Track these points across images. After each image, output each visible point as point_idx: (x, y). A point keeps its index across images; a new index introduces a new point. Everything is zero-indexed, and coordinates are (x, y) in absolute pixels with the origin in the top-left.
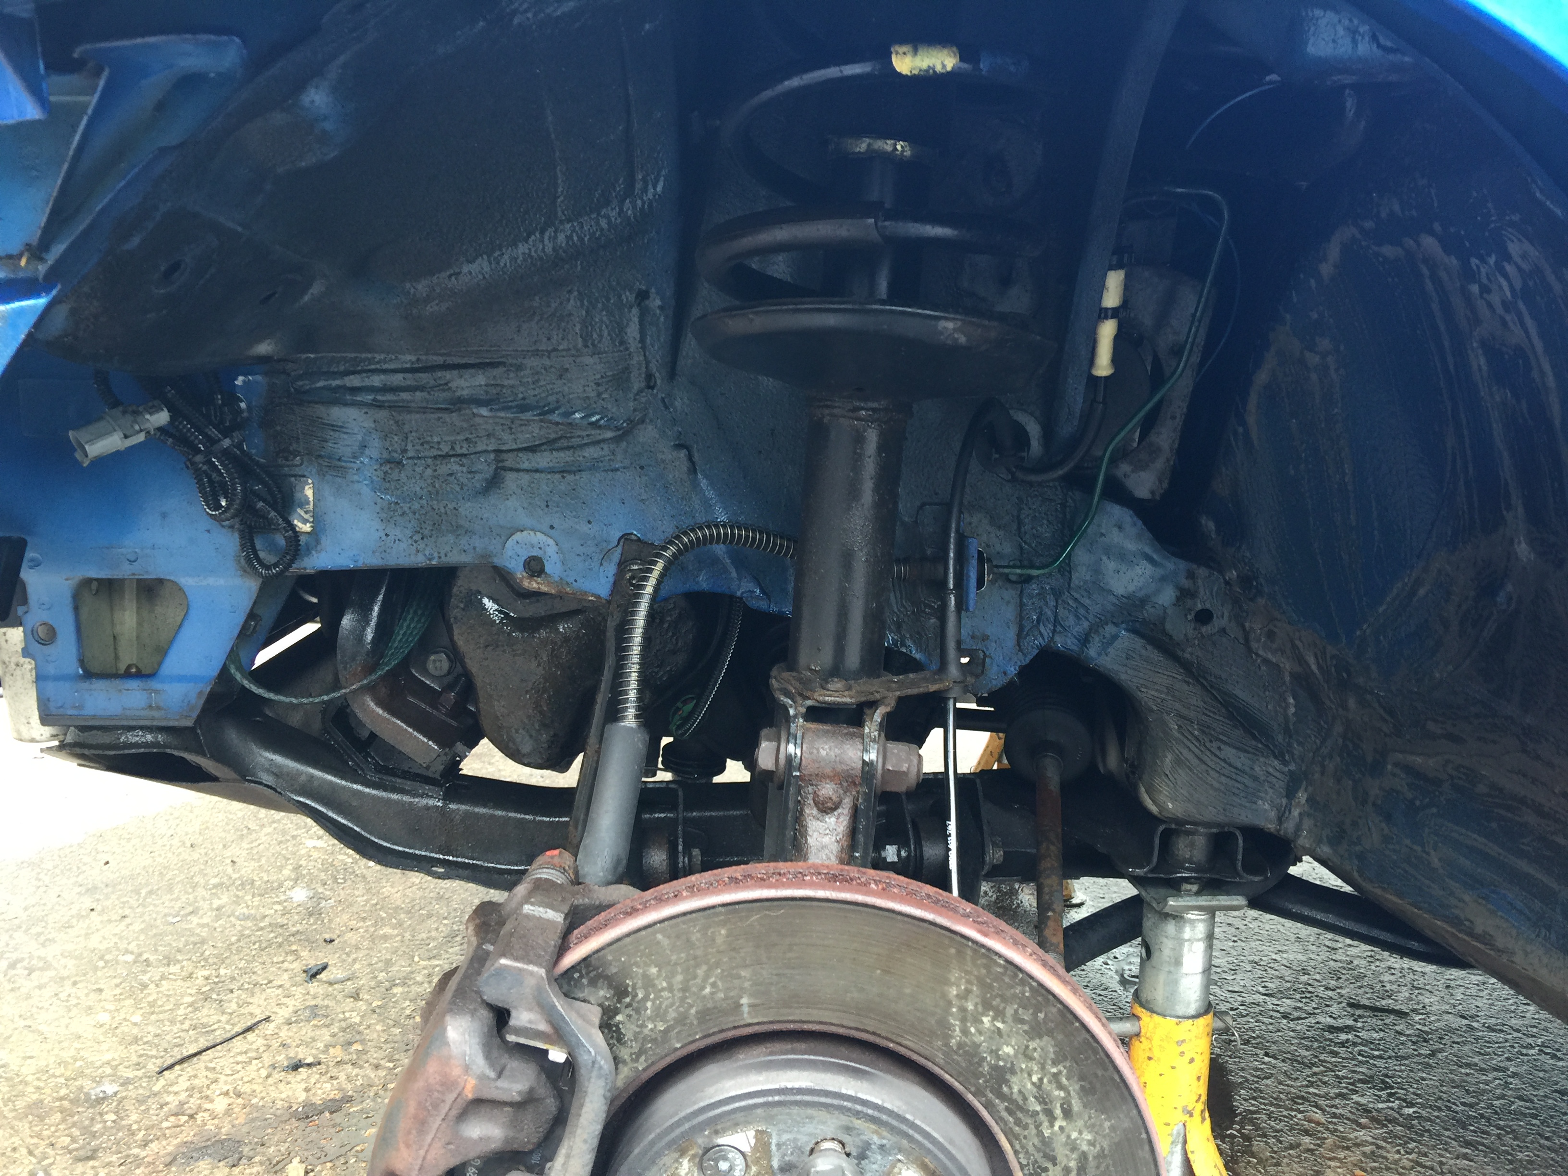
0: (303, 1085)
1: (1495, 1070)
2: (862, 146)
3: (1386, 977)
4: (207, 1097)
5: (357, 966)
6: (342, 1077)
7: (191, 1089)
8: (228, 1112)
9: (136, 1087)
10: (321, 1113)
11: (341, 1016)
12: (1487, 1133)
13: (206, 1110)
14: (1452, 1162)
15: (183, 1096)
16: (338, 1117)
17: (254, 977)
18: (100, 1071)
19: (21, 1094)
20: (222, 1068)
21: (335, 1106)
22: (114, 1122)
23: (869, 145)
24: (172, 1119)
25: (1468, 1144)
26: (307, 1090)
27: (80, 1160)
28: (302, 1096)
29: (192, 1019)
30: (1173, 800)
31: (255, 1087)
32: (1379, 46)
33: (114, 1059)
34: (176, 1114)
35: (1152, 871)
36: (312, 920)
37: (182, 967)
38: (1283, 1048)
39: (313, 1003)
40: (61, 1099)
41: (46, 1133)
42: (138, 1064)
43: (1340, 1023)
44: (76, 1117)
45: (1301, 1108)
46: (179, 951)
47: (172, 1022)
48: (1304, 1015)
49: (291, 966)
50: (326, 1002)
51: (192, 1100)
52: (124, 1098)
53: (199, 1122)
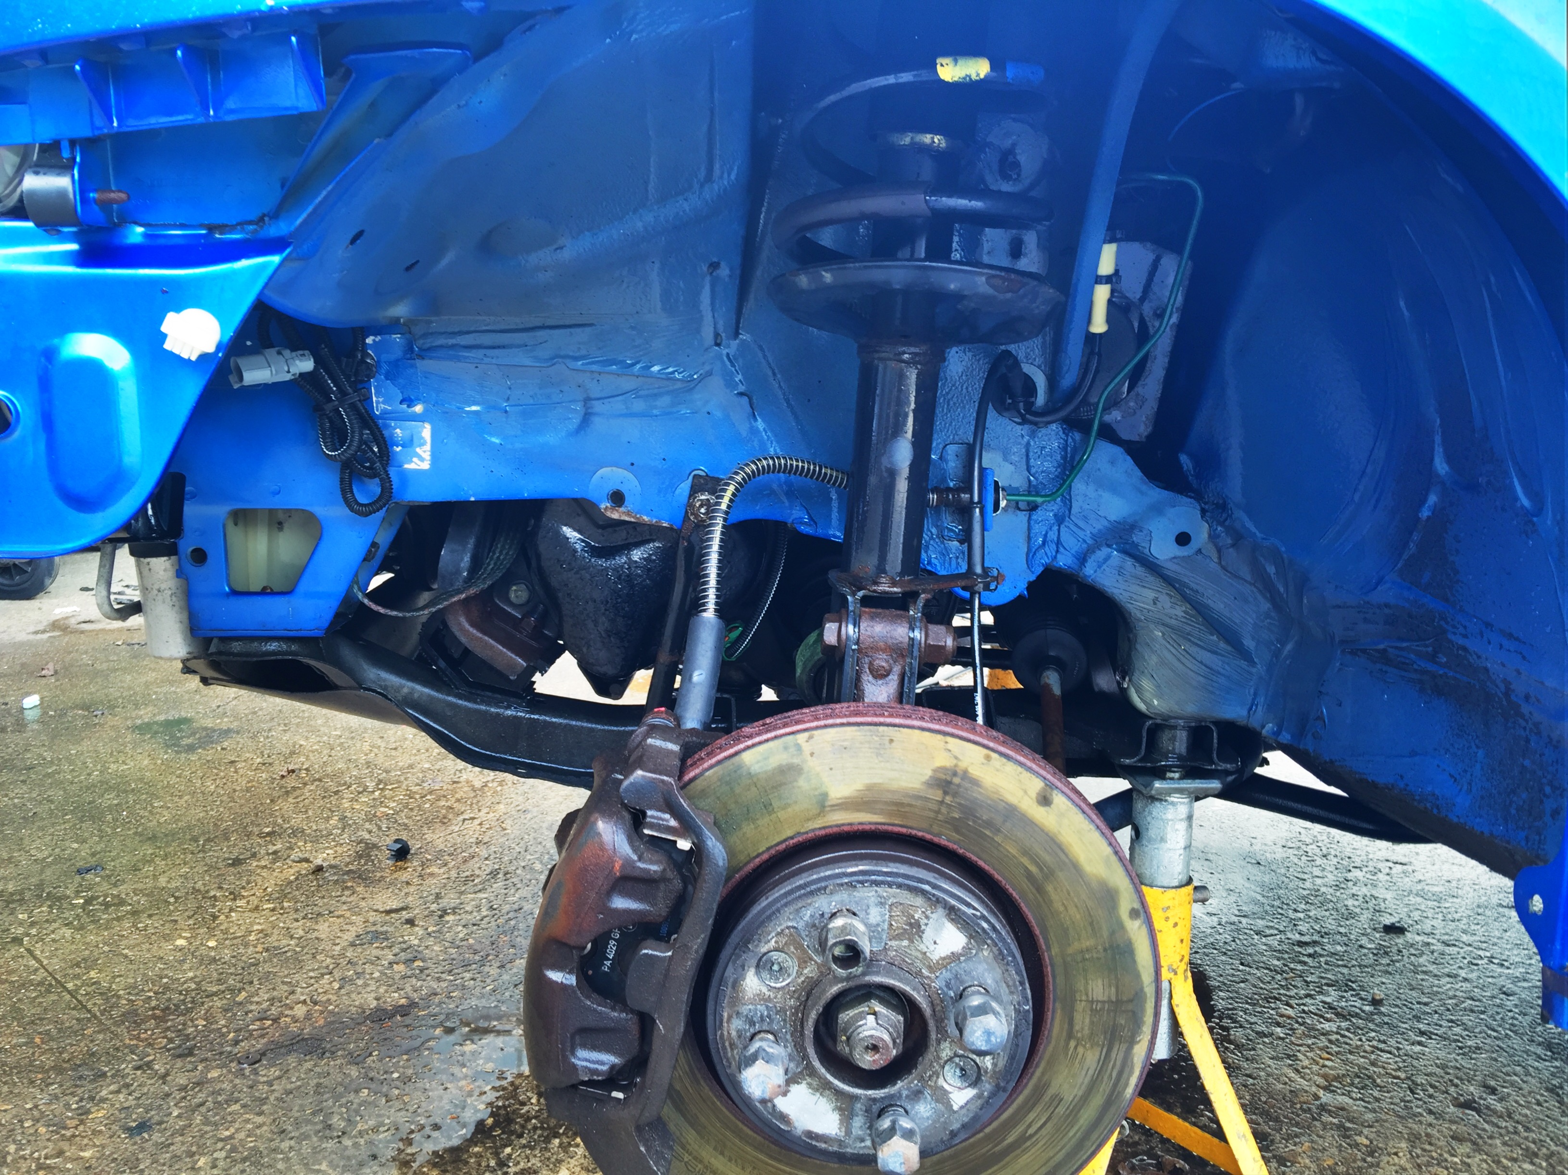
0: (373, 995)
1: (1449, 976)
2: (906, 140)
3: (1350, 903)
4: (286, 1005)
5: (410, 899)
6: (408, 988)
7: (272, 1000)
8: (308, 1016)
9: (221, 999)
10: (393, 1015)
11: (401, 939)
12: (1441, 1026)
13: (286, 1016)
14: (1408, 1048)
15: (265, 1005)
16: (408, 1020)
17: (315, 908)
18: (185, 986)
19: (116, 1006)
20: (298, 982)
21: (404, 1011)
22: (204, 1026)
23: (912, 138)
24: (258, 1023)
25: (1422, 1033)
26: (377, 999)
27: (179, 1056)
28: (374, 1004)
29: (263, 943)
30: (1160, 697)
31: (330, 996)
32: (1318, 59)
33: (196, 976)
34: (261, 1019)
35: (1140, 761)
36: (363, 861)
37: (248, 902)
38: (1256, 959)
39: (373, 929)
40: (154, 1009)
41: (142, 1036)
42: (220, 980)
43: (1306, 939)
44: (169, 1024)
45: (1273, 1005)
46: (243, 888)
47: (246, 945)
48: (1276, 932)
49: (349, 900)
50: (385, 928)
51: (273, 1008)
52: (211, 1007)
53: (282, 1025)
